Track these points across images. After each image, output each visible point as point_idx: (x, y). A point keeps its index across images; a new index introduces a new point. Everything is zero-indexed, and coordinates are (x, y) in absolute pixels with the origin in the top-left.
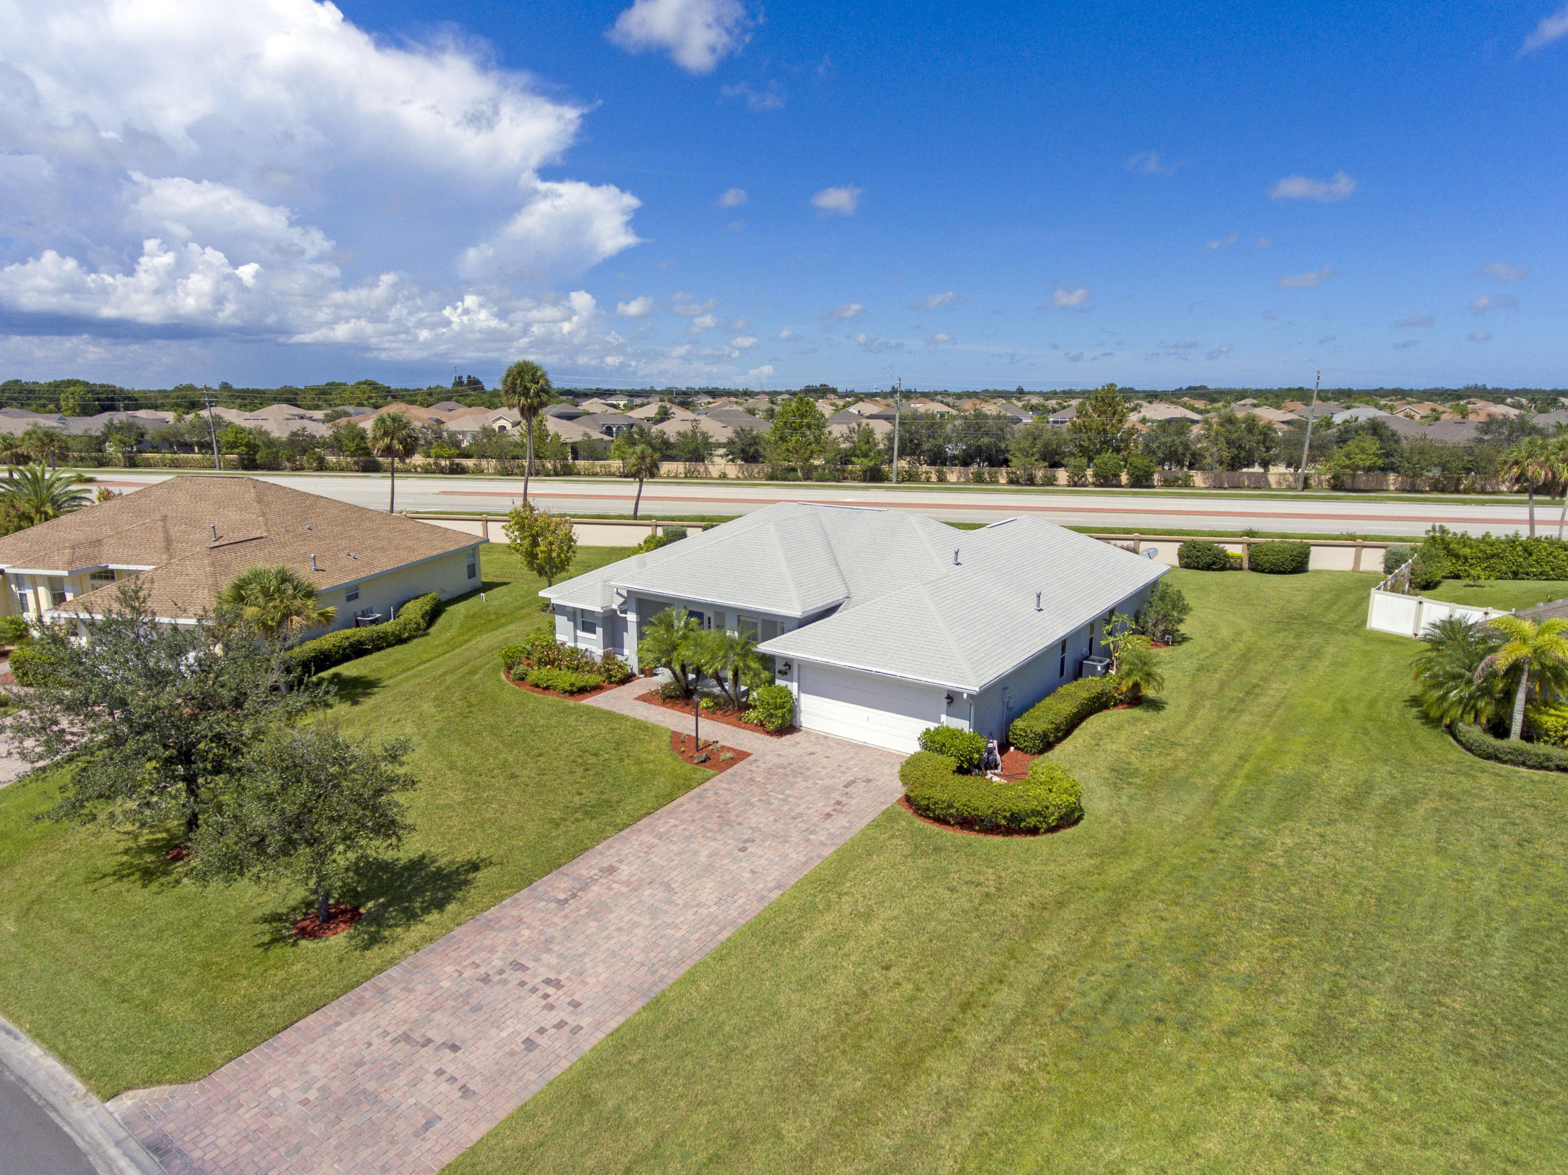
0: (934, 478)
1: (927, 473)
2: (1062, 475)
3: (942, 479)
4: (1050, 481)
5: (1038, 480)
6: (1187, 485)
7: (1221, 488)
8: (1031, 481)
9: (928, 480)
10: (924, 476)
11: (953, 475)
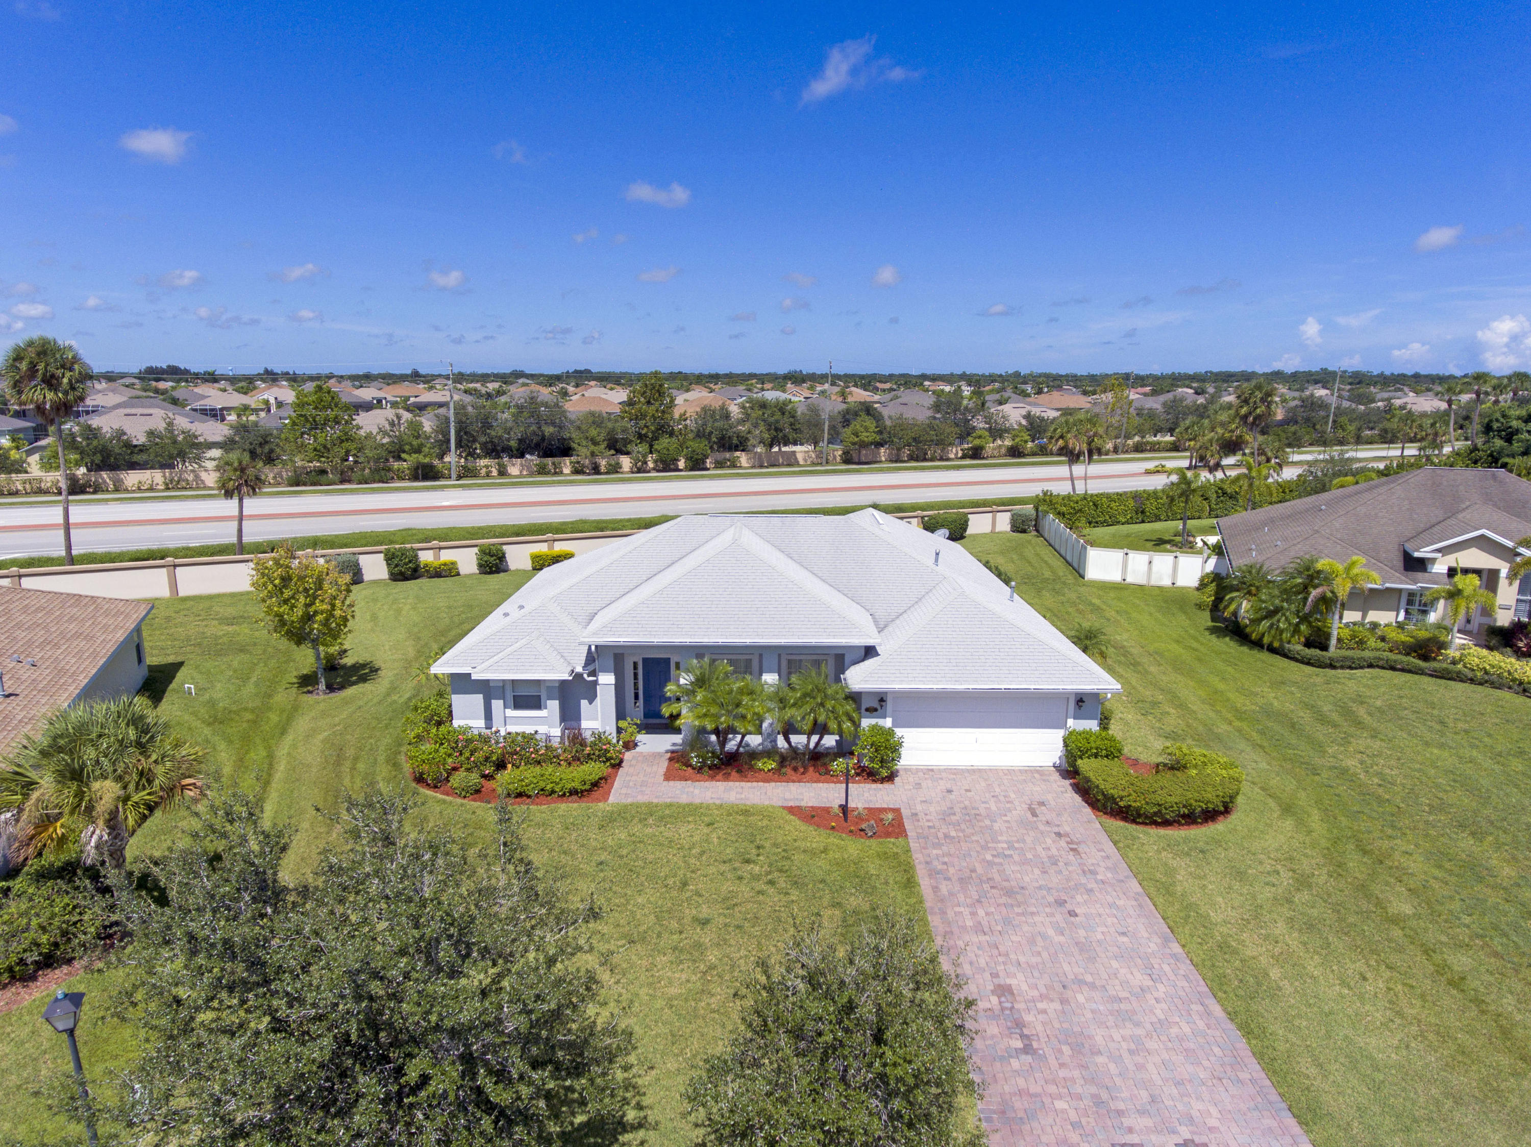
0: (495, 472)
1: (487, 467)
2: (626, 462)
3: (502, 473)
4: (615, 469)
5: (603, 469)
6: (734, 466)
7: (761, 466)
8: (596, 470)
9: (488, 475)
10: (483, 471)
11: (515, 468)
